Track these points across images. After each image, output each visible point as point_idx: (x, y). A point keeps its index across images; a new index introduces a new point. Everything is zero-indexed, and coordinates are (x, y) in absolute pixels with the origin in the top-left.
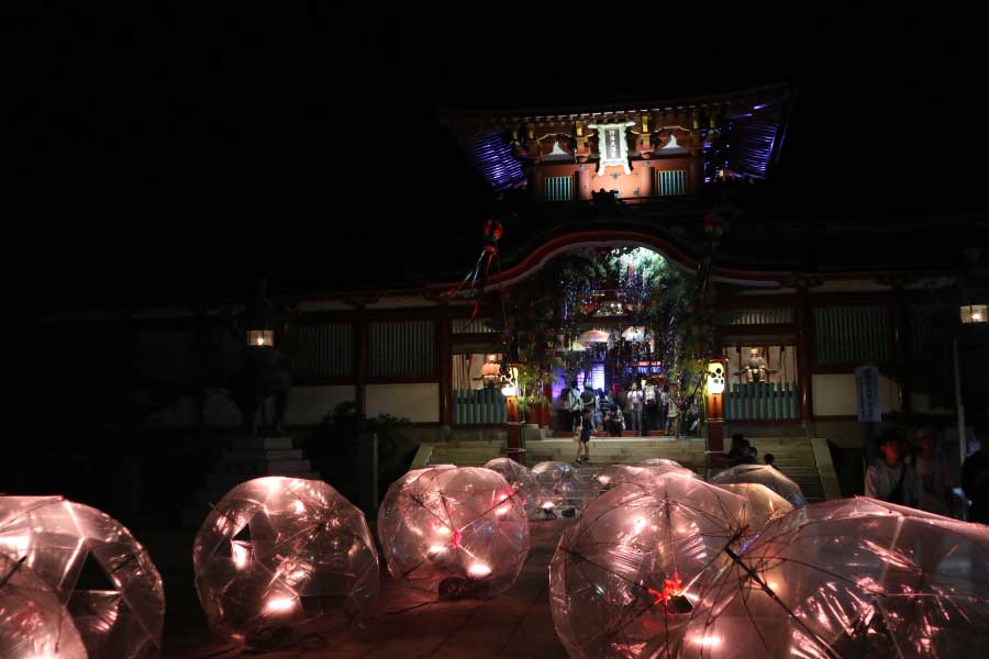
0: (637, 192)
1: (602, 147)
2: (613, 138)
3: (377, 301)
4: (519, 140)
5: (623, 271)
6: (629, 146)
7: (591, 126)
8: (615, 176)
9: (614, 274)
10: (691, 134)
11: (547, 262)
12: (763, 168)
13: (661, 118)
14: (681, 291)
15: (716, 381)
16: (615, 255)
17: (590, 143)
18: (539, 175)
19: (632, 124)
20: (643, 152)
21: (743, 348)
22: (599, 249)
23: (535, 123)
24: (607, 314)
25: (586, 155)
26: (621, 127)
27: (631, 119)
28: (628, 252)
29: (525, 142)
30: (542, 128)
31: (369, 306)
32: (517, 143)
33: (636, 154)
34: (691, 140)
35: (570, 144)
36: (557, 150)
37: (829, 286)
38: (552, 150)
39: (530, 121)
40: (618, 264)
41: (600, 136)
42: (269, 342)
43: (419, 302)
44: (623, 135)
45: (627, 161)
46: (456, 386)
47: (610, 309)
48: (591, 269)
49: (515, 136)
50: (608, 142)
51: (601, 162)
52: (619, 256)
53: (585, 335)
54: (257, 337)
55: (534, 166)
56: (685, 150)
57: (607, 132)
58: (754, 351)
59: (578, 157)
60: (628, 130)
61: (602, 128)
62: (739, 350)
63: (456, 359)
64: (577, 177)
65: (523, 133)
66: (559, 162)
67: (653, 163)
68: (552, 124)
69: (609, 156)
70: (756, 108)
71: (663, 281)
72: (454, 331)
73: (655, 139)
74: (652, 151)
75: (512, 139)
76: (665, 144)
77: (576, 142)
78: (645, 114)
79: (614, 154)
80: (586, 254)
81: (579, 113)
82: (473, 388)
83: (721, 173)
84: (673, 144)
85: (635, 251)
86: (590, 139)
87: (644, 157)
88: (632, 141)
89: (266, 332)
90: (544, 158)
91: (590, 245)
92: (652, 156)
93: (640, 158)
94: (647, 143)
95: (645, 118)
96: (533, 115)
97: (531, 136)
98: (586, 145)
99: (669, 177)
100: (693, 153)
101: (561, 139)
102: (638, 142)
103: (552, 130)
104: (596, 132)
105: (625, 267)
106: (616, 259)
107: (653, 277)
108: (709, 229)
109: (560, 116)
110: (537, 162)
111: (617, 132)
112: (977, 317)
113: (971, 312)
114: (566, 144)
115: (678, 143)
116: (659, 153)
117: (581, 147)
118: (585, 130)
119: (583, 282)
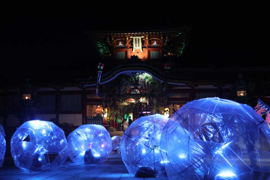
0: (144, 58)
1: (134, 44)
2: (137, 41)
3: (64, 88)
4: (109, 41)
5: (140, 80)
6: (142, 44)
7: (131, 37)
8: (138, 53)
9: (137, 81)
10: (161, 41)
11: (117, 77)
12: (181, 52)
13: (152, 35)
14: (157, 86)
15: (167, 113)
16: (137, 75)
17: (131, 42)
18: (115, 51)
19: (143, 37)
20: (146, 46)
21: (175, 105)
22: (133, 73)
23: (114, 35)
24: (135, 93)
25: (129, 46)
26: (140, 37)
27: (143, 36)
28: (141, 74)
29: (111, 41)
30: (116, 37)
31: (61, 90)
32: (108, 41)
33: (144, 46)
34: (160, 43)
35: (124, 42)
36: (120, 44)
37: (200, 87)
38: (119, 44)
39: (113, 35)
40: (138, 78)
41: (133, 40)
42: (30, 98)
43: (77, 89)
44: (140, 40)
45: (141, 48)
46: (88, 115)
47: (136, 92)
48: (130, 79)
49: (108, 40)
50: (136, 42)
51: (134, 48)
52: (138, 75)
53: (128, 100)
54: (25, 97)
55: (113, 49)
56: (159, 45)
57: (136, 39)
58: (178, 106)
59: (127, 46)
60: (142, 39)
61: (134, 38)
62: (173, 105)
63: (88, 107)
64: (126, 52)
65: (110, 38)
66: (121, 48)
67: (149, 49)
68: (119, 36)
69: (136, 46)
70: (180, 33)
71: (151, 83)
72: (87, 98)
73: (150, 42)
74: (149, 45)
75: (107, 40)
76: (153, 44)
77: (126, 42)
78: (147, 34)
79: (137, 46)
80: (129, 74)
81: (128, 33)
82: (93, 116)
83: (169, 54)
84: (155, 43)
85: (143, 74)
86: (130, 41)
87: (147, 47)
88: (143, 42)
89: (29, 95)
90: (117, 46)
91: (130, 72)
92: (149, 47)
93: (145, 47)
94: (147, 43)
95: (147, 35)
96: (114, 33)
97: (113, 39)
98: (129, 43)
99: (154, 53)
100: (161, 47)
101: (121, 41)
102: (145, 42)
103: (119, 38)
104: (132, 39)
105: (140, 78)
106: (138, 76)
107: (149, 82)
108: (166, 68)
109: (122, 34)
110: (114, 47)
111: (139, 39)
112: (242, 94)
113: (240, 93)
114: (123, 42)
115: (157, 43)
116: (151, 46)
117: (128, 43)
118: (129, 38)
119: (128, 83)
